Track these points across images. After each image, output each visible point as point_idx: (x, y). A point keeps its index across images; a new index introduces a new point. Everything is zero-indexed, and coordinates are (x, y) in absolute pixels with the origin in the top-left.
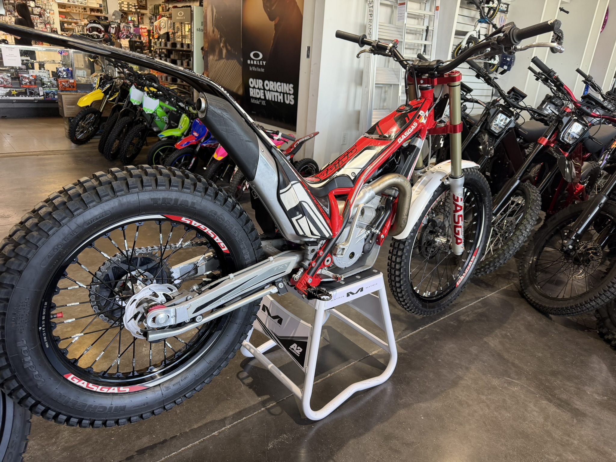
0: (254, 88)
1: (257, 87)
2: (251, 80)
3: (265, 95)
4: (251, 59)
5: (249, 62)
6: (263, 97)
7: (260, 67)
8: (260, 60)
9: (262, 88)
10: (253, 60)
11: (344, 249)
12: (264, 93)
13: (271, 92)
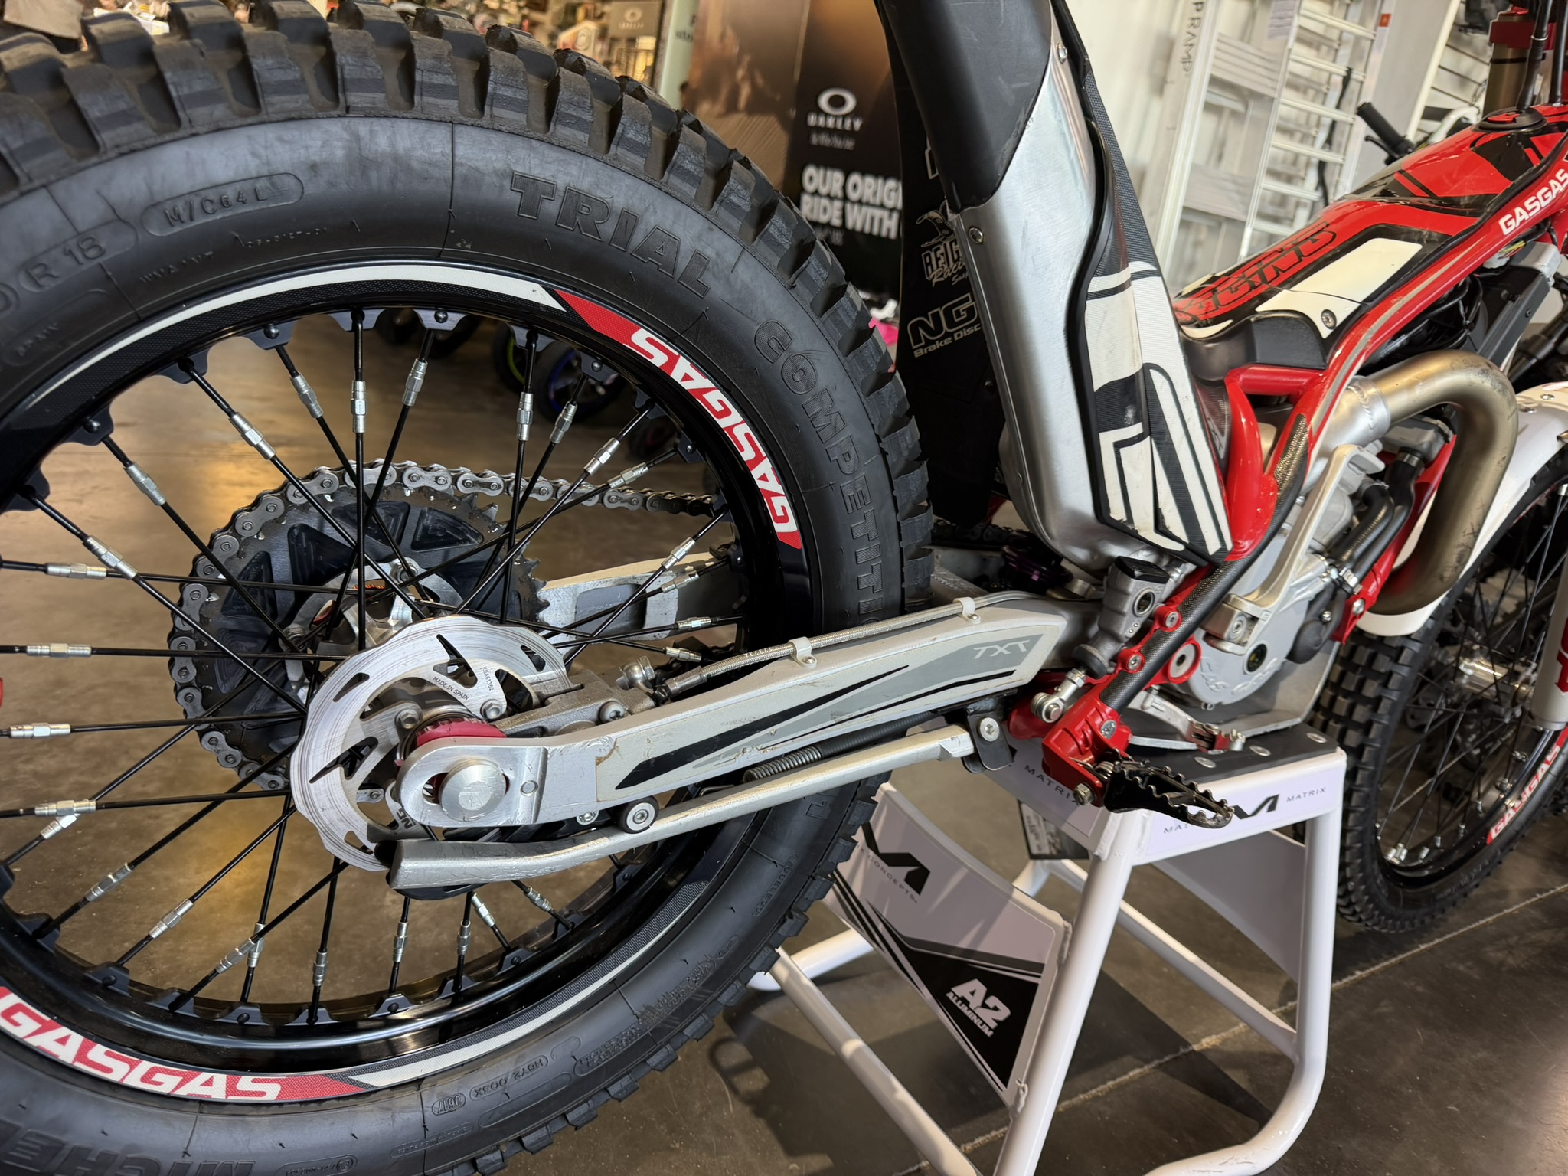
0: (816, 193)
1: (823, 190)
2: (810, 171)
3: (844, 217)
4: (819, 111)
5: (812, 120)
6: (837, 222)
7: (842, 133)
8: (844, 117)
9: (840, 194)
10: (827, 115)
11: (1254, 620)
12: (844, 210)
13: (864, 209)
